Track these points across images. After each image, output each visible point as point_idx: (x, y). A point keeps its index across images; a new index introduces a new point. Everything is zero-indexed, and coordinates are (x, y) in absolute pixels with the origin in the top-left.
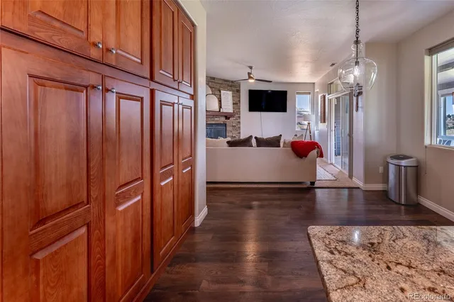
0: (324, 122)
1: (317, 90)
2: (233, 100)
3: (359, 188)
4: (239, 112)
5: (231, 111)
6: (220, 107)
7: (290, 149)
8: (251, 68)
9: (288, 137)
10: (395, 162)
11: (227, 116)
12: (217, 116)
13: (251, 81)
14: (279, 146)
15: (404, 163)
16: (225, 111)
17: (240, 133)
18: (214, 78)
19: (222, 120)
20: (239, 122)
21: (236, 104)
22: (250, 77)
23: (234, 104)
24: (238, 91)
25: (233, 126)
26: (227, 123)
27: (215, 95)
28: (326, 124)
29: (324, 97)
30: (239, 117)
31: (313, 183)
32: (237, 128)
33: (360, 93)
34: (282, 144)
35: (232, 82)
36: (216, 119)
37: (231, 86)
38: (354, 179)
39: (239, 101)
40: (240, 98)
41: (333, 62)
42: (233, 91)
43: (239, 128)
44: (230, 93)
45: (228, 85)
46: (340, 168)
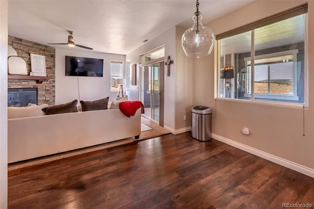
0: (136, 84)
1: (128, 60)
2: (47, 65)
3: (171, 133)
4: (54, 76)
5: (44, 75)
6: (30, 70)
8: (71, 33)
10: (199, 112)
11: (39, 81)
12: (25, 80)
13: (71, 45)
14: (106, 108)
15: (204, 112)
16: (35, 75)
17: (54, 96)
18: (21, 40)
19: (32, 84)
20: (54, 86)
21: (50, 68)
22: (70, 42)
23: (47, 68)
24: (53, 56)
25: (46, 90)
26: (39, 87)
27: (22, 57)
28: (138, 86)
29: (136, 65)
30: (54, 81)
31: (137, 137)
32: (51, 92)
33: (171, 62)
34: (109, 106)
35: (45, 46)
36: (23, 83)
37: (44, 50)
38: (165, 127)
39: (54, 66)
40: (55, 63)
41: (146, 39)
42: (46, 56)
43: (54, 91)
44: (43, 57)
45: (40, 49)
46: (150, 118)
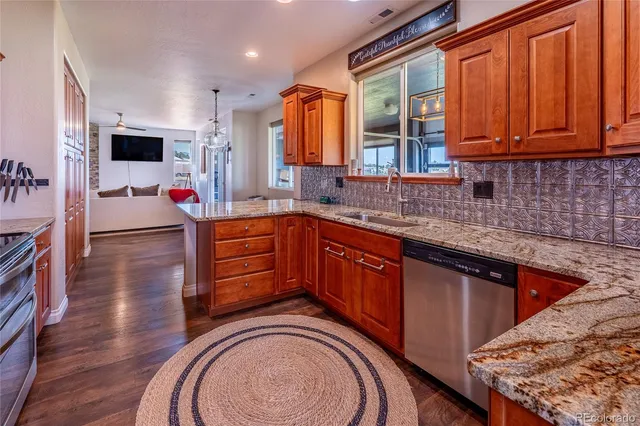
0: (204, 172)
1: (198, 139)
4: (98, 161)
7: (168, 197)
8: (120, 115)
9: (166, 186)
13: (121, 129)
14: (157, 195)
20: (97, 174)
21: (94, 151)
22: (119, 125)
24: (96, 135)
28: (206, 174)
30: (97, 167)
33: (230, 149)
34: (159, 193)
39: (98, 147)
40: (98, 144)
43: (98, 180)
